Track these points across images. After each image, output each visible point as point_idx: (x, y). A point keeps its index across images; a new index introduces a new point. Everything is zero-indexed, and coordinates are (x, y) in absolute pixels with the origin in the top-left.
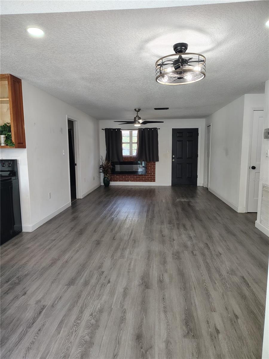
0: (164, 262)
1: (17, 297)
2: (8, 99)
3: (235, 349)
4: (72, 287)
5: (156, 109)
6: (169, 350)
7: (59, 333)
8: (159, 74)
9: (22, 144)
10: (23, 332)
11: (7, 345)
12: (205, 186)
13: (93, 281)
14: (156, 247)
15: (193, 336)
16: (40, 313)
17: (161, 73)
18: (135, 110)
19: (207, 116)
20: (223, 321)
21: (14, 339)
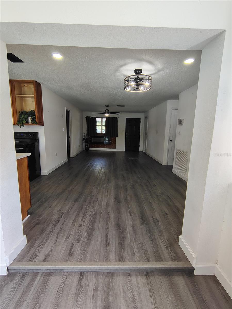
0: (126, 190)
1: (46, 209)
2: (34, 96)
3: (167, 228)
4: (77, 203)
5: (117, 106)
6: (134, 230)
7: (74, 225)
8: (126, 85)
9: (42, 123)
10: (53, 226)
11: (46, 232)
12: (144, 151)
13: (88, 200)
14: (121, 183)
15: (146, 223)
16: (61, 216)
17: (127, 85)
18: (106, 106)
19: (145, 112)
20: (160, 216)
21: (49, 229)
